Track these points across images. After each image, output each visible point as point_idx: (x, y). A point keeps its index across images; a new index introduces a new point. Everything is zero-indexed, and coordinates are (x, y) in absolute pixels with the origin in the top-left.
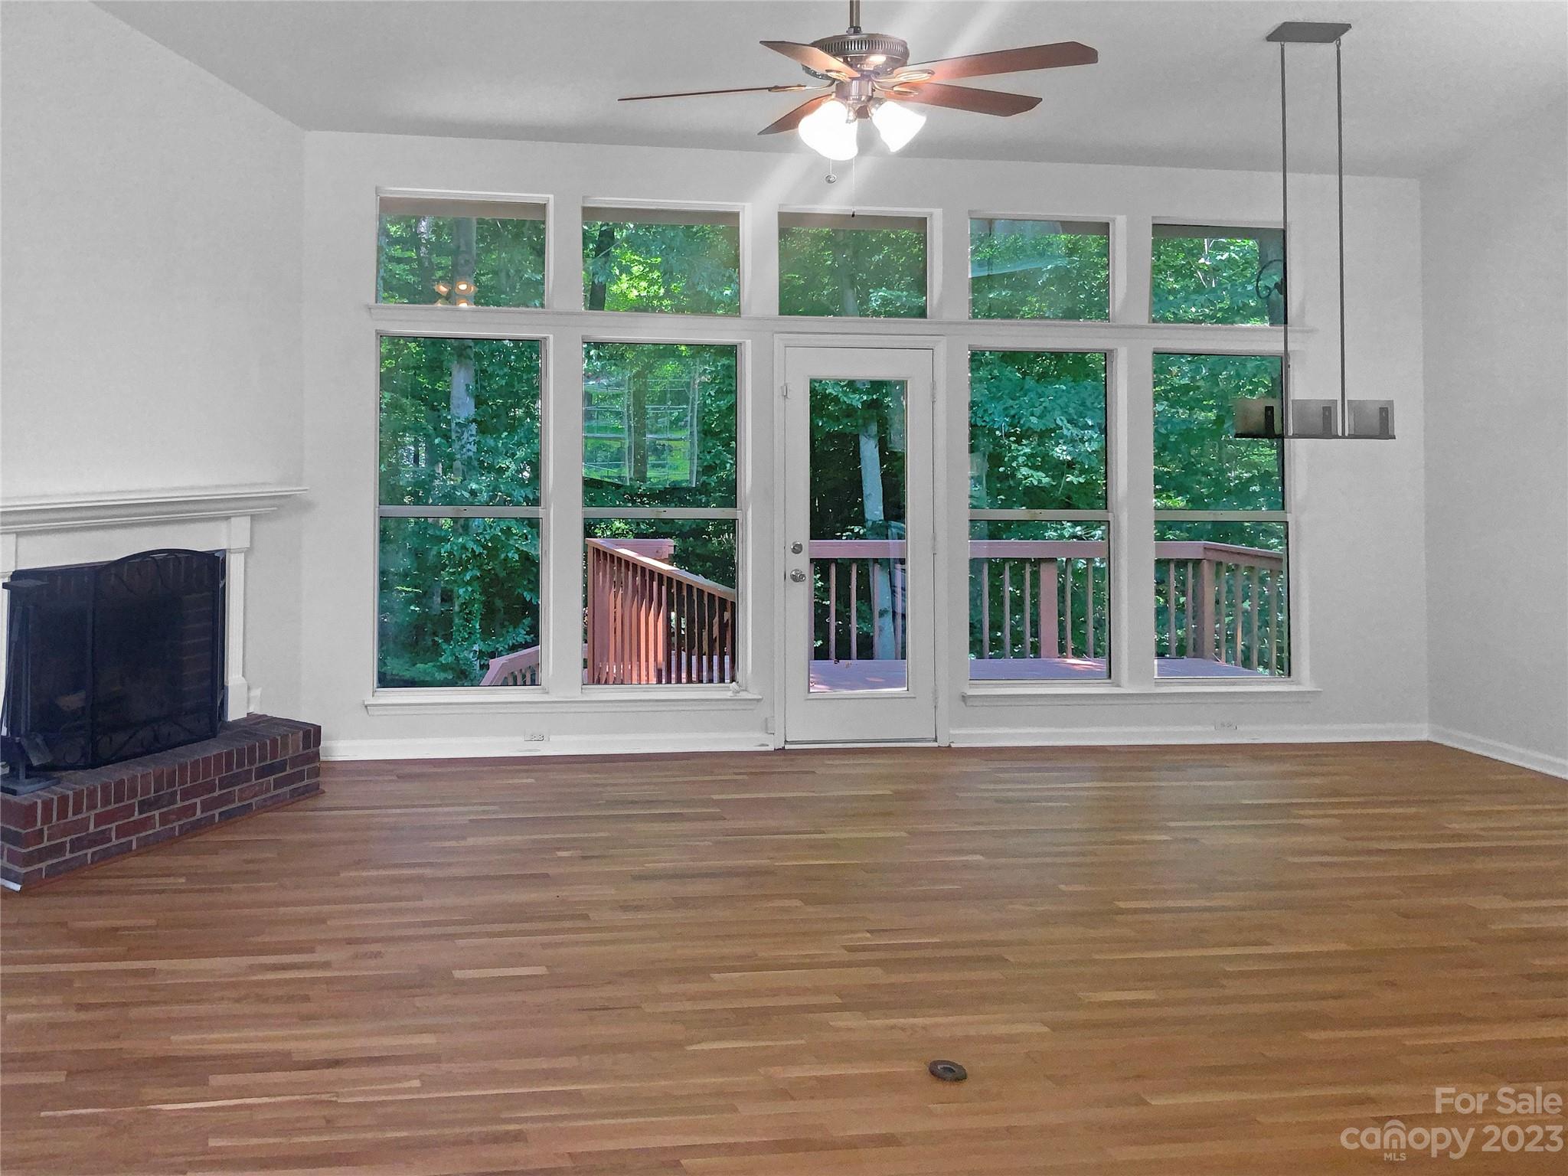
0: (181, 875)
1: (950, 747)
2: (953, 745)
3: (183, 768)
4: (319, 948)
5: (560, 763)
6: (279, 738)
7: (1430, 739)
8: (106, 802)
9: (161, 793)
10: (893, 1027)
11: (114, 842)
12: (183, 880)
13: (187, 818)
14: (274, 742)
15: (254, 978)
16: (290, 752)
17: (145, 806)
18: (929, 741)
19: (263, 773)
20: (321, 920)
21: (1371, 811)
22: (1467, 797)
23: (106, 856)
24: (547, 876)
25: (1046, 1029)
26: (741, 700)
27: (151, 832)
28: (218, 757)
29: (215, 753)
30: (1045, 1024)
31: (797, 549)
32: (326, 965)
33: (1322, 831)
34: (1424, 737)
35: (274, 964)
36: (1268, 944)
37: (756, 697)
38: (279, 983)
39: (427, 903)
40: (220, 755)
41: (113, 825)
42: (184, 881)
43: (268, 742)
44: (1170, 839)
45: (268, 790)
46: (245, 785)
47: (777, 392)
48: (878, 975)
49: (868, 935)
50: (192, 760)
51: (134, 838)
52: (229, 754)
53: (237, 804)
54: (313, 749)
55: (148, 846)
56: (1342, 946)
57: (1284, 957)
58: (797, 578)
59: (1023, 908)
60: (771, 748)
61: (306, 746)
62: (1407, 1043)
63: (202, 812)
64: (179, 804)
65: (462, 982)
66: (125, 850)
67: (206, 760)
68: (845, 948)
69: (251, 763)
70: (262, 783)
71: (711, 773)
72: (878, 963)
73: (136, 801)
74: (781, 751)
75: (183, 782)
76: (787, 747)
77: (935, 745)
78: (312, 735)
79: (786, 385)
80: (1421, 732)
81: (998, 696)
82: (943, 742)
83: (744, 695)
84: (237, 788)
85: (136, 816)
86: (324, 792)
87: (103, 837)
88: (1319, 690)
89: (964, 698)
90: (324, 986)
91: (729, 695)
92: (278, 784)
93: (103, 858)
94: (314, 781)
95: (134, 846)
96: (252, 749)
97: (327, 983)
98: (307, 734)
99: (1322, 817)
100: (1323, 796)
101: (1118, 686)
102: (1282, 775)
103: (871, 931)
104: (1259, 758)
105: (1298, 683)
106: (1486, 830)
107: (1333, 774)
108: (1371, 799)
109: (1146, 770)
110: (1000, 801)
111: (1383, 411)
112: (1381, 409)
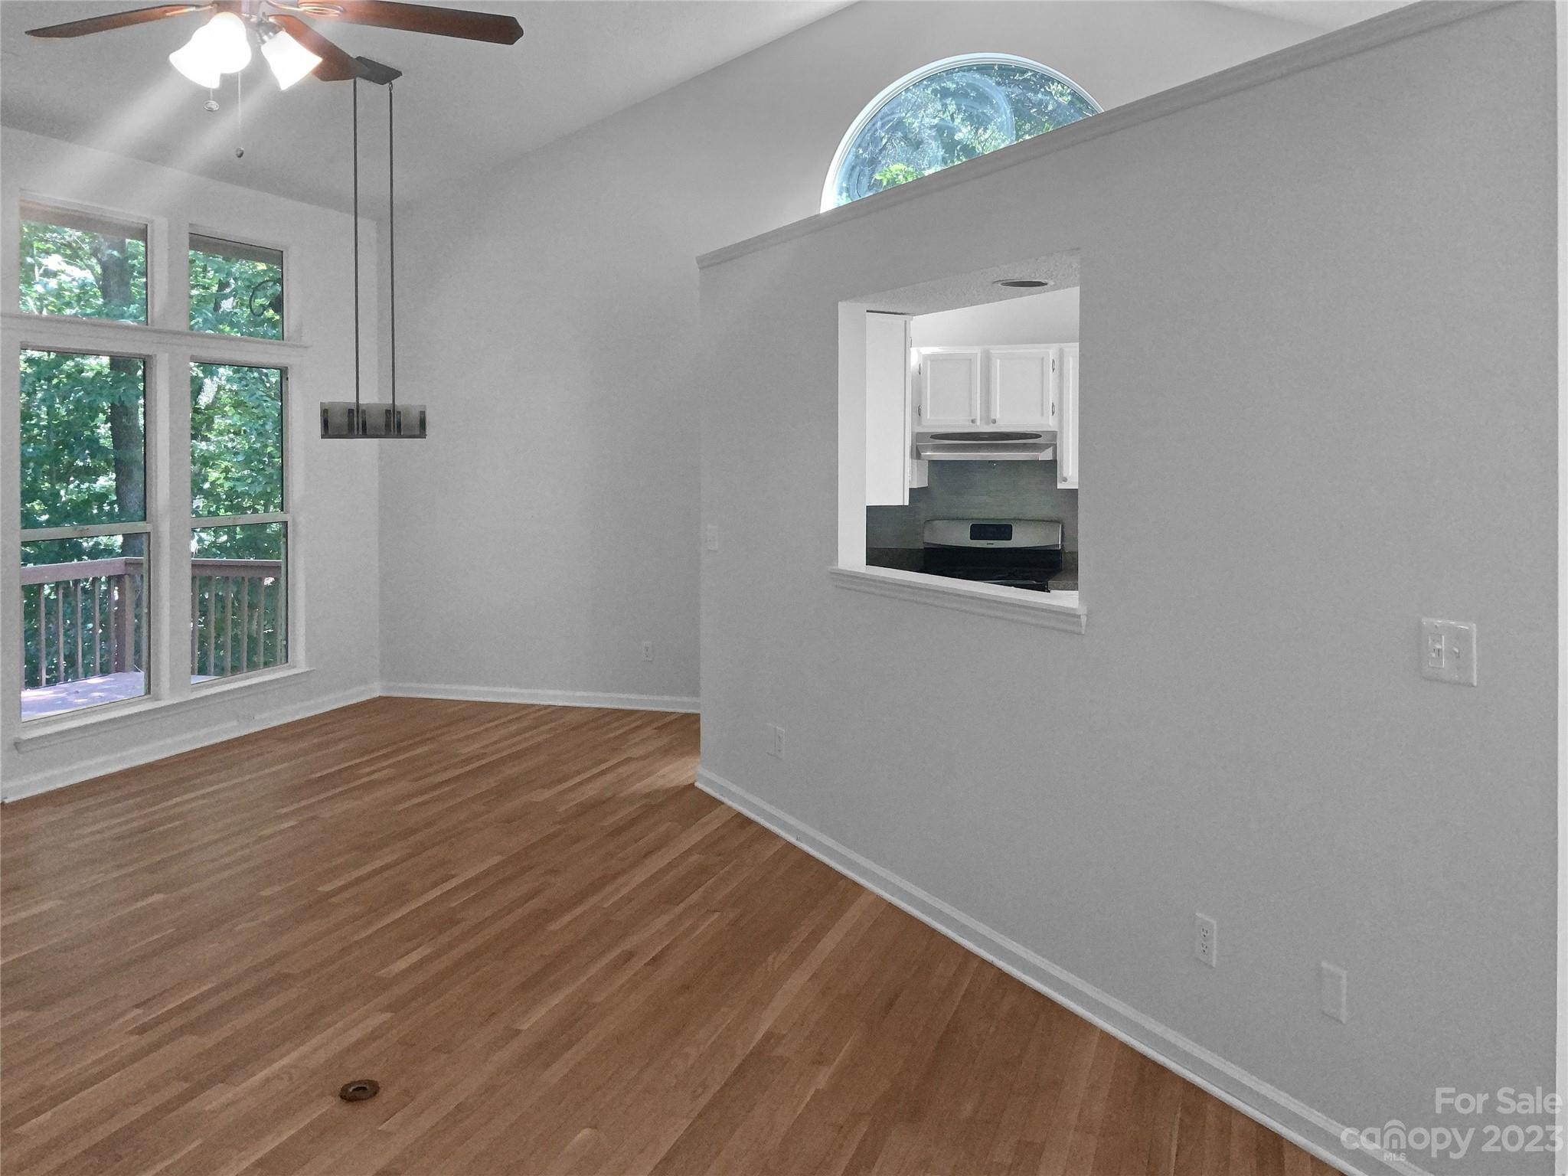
1: (3, 803)
2: (7, 801)
7: (381, 695)
10: (267, 1081)
21: (401, 757)
22: (446, 729)
25: (389, 1015)
30: (383, 1011)
33: (389, 780)
34: (376, 694)
36: (453, 876)
44: (293, 824)
48: (190, 1045)
49: (138, 1011)
56: (495, 860)
57: (475, 880)
59: (249, 925)
62: (605, 906)
68: (131, 1033)
72: (182, 1030)
80: (375, 690)
88: (312, 669)
89: (17, 745)
99: (379, 770)
100: (362, 755)
101: (157, 699)
102: (320, 746)
103: (137, 1006)
104: (285, 740)
105: (294, 667)
106: (483, 747)
107: (350, 737)
108: (395, 747)
109: (212, 772)
110: (117, 838)
111: (423, 414)
112: (421, 412)
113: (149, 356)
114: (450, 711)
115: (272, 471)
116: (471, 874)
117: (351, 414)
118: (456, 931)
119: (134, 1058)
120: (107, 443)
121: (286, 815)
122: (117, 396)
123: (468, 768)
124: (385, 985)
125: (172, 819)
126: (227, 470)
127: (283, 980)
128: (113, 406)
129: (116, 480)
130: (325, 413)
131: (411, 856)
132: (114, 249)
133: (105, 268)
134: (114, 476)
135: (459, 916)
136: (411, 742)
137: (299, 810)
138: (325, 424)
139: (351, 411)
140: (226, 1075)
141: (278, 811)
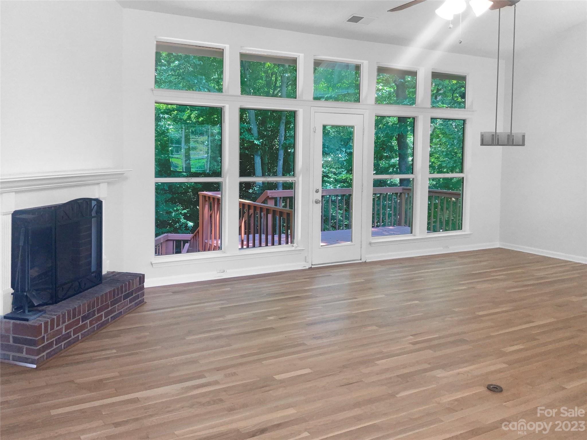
0: (114, 348)
1: (366, 262)
2: (367, 261)
3: (98, 299)
4: (206, 374)
5: (235, 280)
6: (131, 281)
7: (500, 247)
8: (69, 319)
9: (90, 311)
10: (459, 374)
11: (73, 337)
12: (114, 351)
13: (99, 321)
14: (129, 282)
15: (190, 394)
16: (135, 287)
17: (84, 318)
18: (359, 260)
19: (126, 297)
20: (194, 362)
21: (509, 272)
23: (69, 344)
24: (272, 328)
25: (506, 365)
26: (298, 250)
27: (86, 330)
28: (110, 292)
29: (109, 291)
30: (504, 363)
31: (317, 191)
32: (216, 383)
34: (498, 246)
35: (193, 386)
37: (302, 249)
38: (204, 395)
39: (235, 346)
40: (111, 291)
41: (72, 330)
42: (116, 351)
43: (127, 283)
44: (466, 288)
45: (127, 305)
46: (120, 303)
47: (312, 130)
48: (429, 354)
49: (412, 337)
50: (101, 295)
51: (80, 334)
52: (114, 291)
53: (117, 312)
54: (142, 285)
55: (86, 337)
56: (553, 320)
57: (543, 326)
58: (317, 202)
59: (450, 319)
60: (307, 268)
61: (140, 284)
63: (105, 318)
64: (97, 316)
65: (282, 381)
66: (77, 340)
67: (106, 294)
68: (410, 343)
69: (122, 293)
70: (125, 302)
71: (294, 279)
73: (80, 317)
74: (310, 268)
75: (98, 305)
76: (313, 267)
77: (361, 261)
78: (141, 278)
79: (315, 127)
80: (497, 245)
81: (382, 242)
82: (363, 260)
83: (298, 248)
84: (117, 305)
85: (81, 324)
86: (146, 303)
87: (68, 336)
88: (472, 233)
89: (370, 244)
90: (224, 393)
91: (293, 248)
92: (131, 301)
93: (69, 345)
94: (142, 298)
95: (80, 338)
96: (122, 287)
97: (225, 391)
98: (140, 278)
99: (499, 275)
100: (492, 268)
101: (415, 236)
102: (474, 262)
103: (412, 335)
104: (461, 257)
105: (464, 231)
106: (546, 275)
107: (487, 261)
108: (506, 268)
109: (433, 264)
110: (402, 280)
111: (524, 136)
112: (523, 135)
113: (416, 117)
114: (531, 258)
115: (456, 158)
116: (541, 323)
117: (493, 136)
118: (535, 343)
119: (411, 352)
120: (396, 148)
121: (463, 284)
122: (401, 131)
123: (539, 282)
124: (504, 354)
125: (421, 277)
126: (438, 158)
127: (463, 341)
128: (399, 135)
129: (399, 160)
130: (482, 136)
131: (514, 310)
132: (402, 79)
133: (397, 86)
134: (398, 159)
135: (537, 337)
136: (514, 267)
137: (468, 283)
138: (482, 140)
139: (493, 135)
140: (444, 367)
141: (459, 282)
